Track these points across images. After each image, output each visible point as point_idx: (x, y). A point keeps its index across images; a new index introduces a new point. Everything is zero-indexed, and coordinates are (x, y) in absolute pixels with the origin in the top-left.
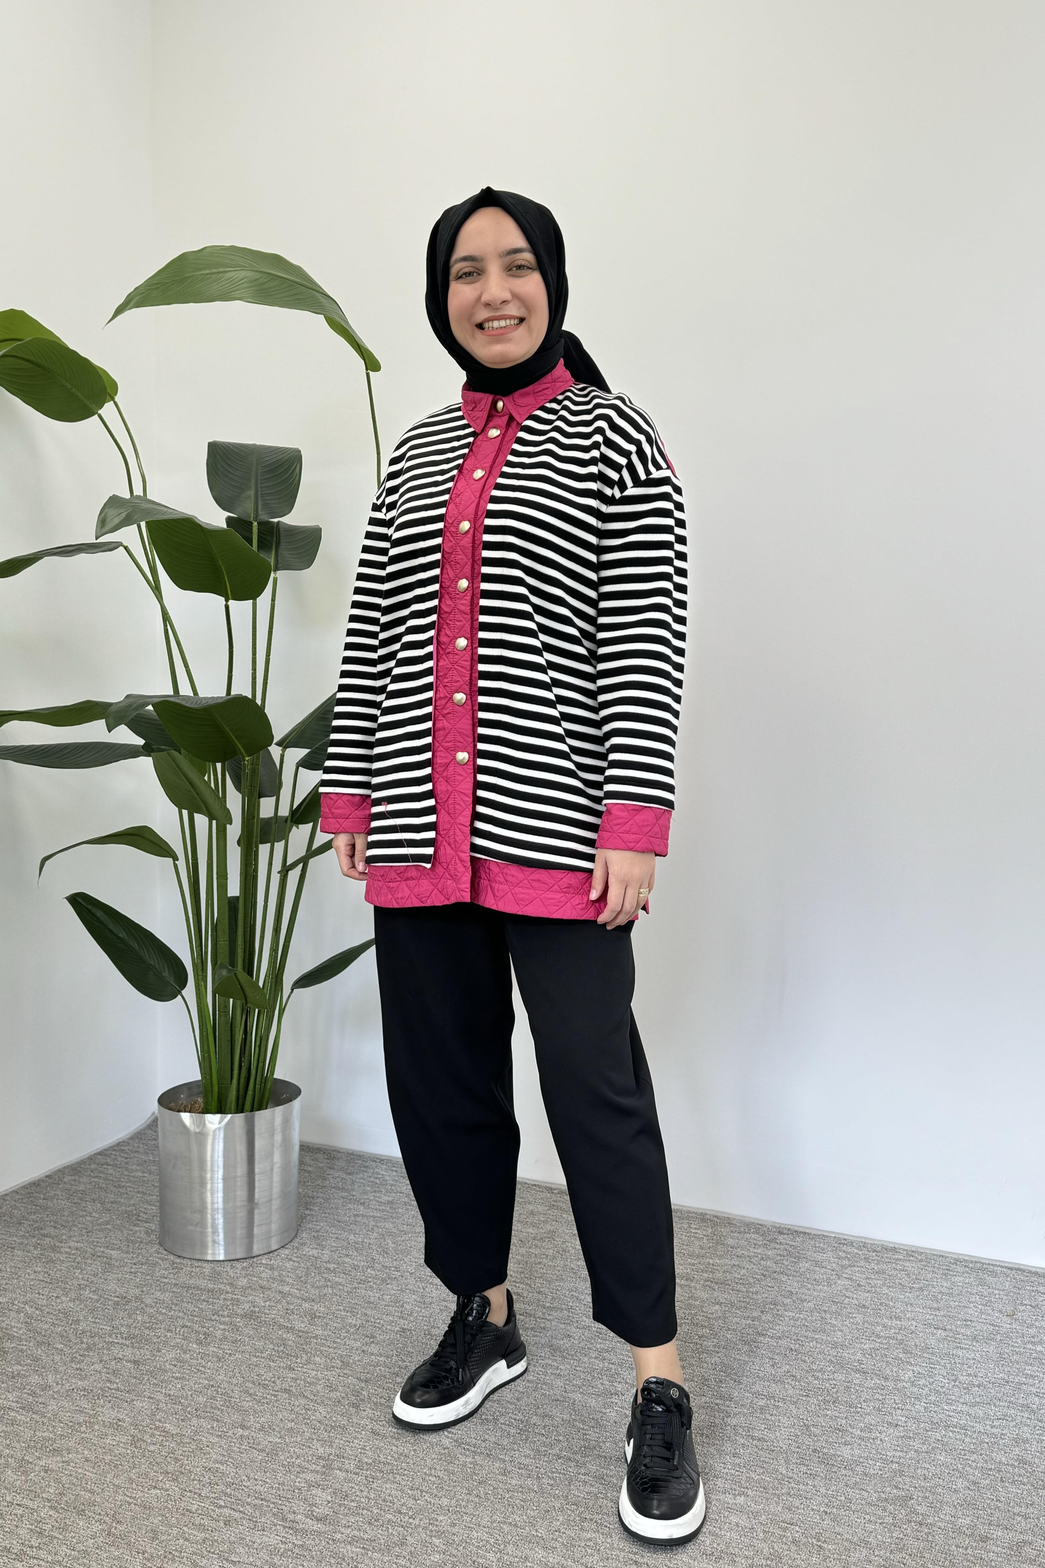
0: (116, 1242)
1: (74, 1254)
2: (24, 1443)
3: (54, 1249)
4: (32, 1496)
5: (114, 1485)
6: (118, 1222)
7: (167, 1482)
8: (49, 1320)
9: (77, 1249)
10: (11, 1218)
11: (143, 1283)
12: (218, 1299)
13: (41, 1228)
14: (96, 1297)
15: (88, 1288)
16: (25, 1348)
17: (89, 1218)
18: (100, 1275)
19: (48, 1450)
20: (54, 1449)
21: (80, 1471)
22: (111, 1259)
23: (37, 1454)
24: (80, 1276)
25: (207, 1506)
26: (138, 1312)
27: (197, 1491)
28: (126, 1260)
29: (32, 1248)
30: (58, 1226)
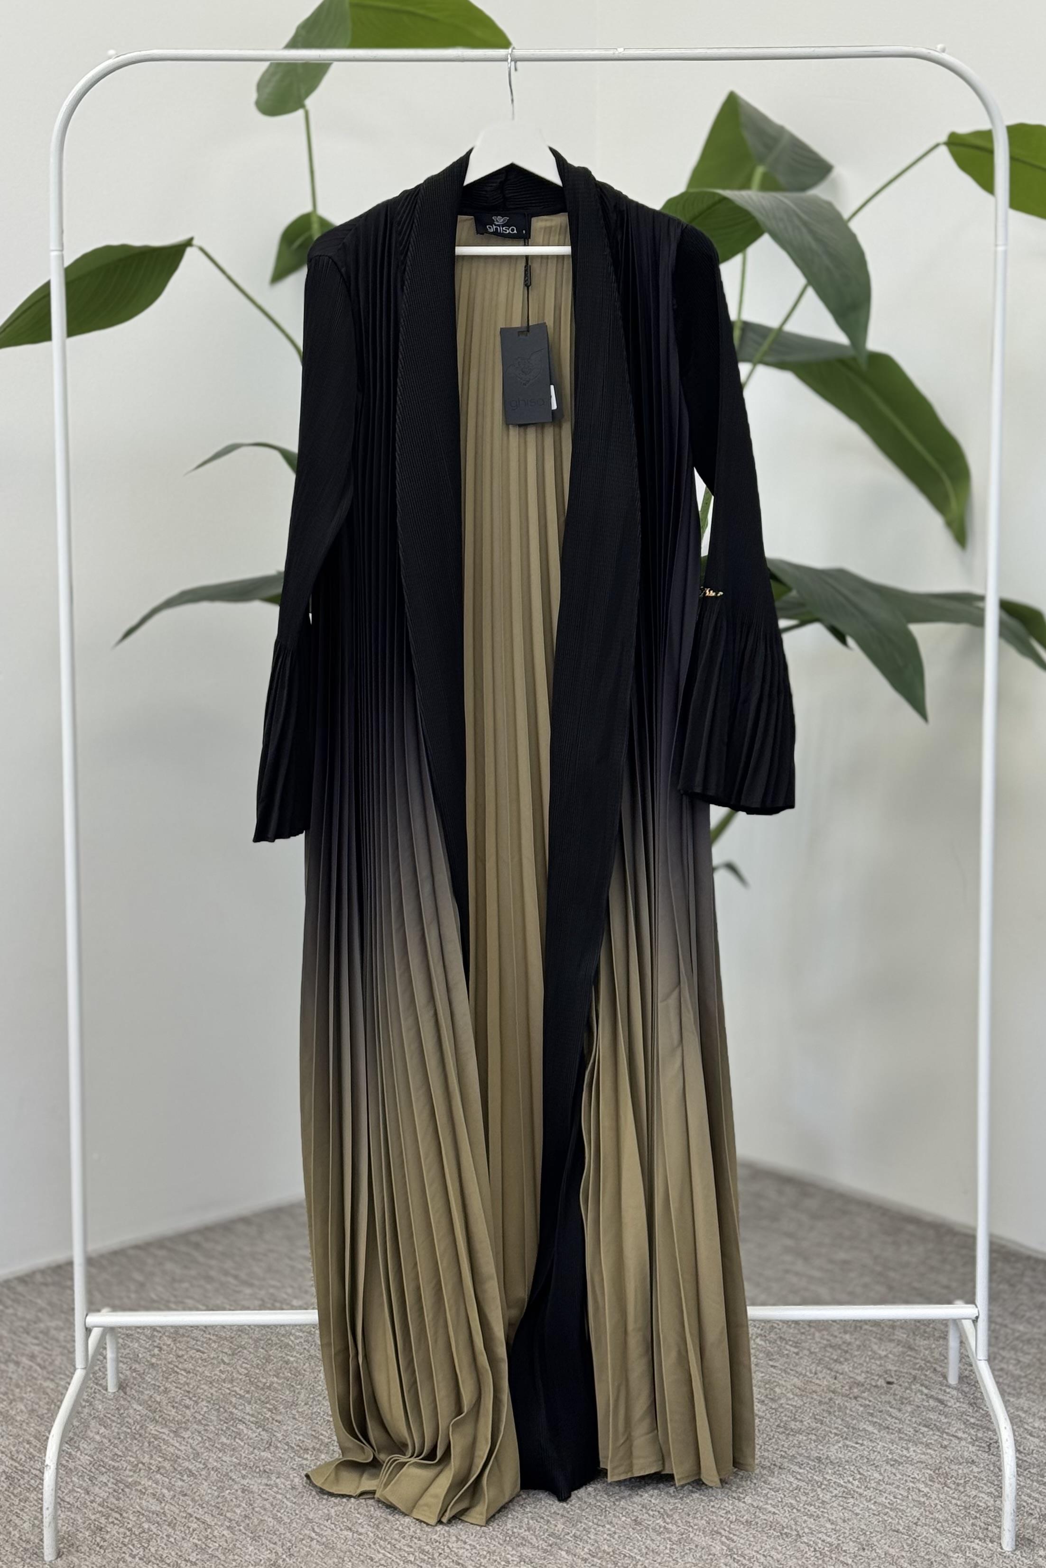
2: (236, 1458)
4: (215, 1512)
5: (307, 1519)
7: (366, 1526)
16: (292, 1359)
19: (258, 1470)
20: (265, 1471)
21: (280, 1497)
23: (244, 1472)
25: (394, 1558)
27: (393, 1541)
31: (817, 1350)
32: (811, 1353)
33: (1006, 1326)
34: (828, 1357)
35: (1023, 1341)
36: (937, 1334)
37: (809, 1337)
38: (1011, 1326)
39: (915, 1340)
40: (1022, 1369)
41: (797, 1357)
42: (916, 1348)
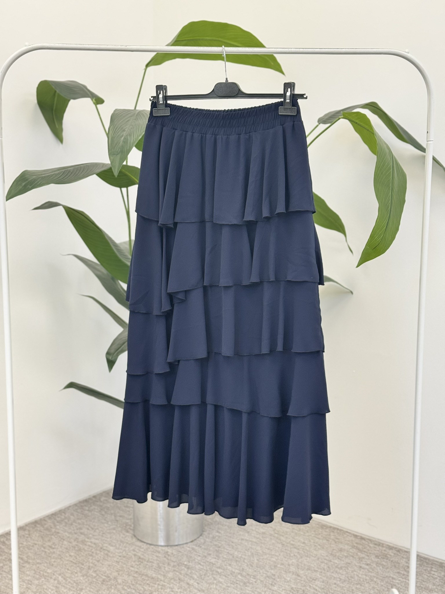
0: (114, 541)
1: (92, 547)
3: (83, 542)
6: (120, 529)
8: (68, 587)
9: (95, 544)
10: (69, 521)
11: (120, 569)
12: (155, 584)
13: (81, 529)
14: (94, 575)
15: (92, 569)
17: (106, 525)
18: (101, 561)
22: (109, 551)
24: (91, 561)
26: (113, 587)
28: (116, 554)
29: (72, 540)
30: (90, 528)
31: (263, 579)
32: (261, 581)
33: (331, 561)
34: (268, 583)
35: (339, 568)
36: (306, 568)
37: (258, 573)
38: (332, 560)
39: (298, 571)
40: (342, 583)
41: (256, 584)
42: (301, 575)
